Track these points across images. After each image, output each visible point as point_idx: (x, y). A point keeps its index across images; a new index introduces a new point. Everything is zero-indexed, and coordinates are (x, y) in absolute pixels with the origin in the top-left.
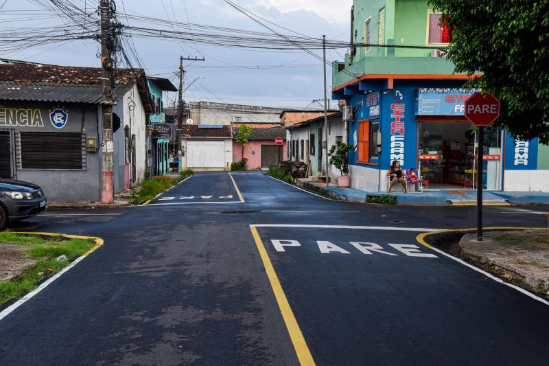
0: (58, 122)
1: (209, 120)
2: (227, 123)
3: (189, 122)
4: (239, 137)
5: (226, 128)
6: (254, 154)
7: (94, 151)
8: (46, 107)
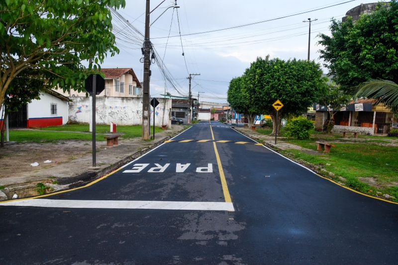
0: (182, 110)
1: (204, 107)
2: (210, 108)
3: (200, 107)
4: (212, 112)
5: (209, 109)
6: (216, 117)
7: (187, 115)
8: (180, 108)
